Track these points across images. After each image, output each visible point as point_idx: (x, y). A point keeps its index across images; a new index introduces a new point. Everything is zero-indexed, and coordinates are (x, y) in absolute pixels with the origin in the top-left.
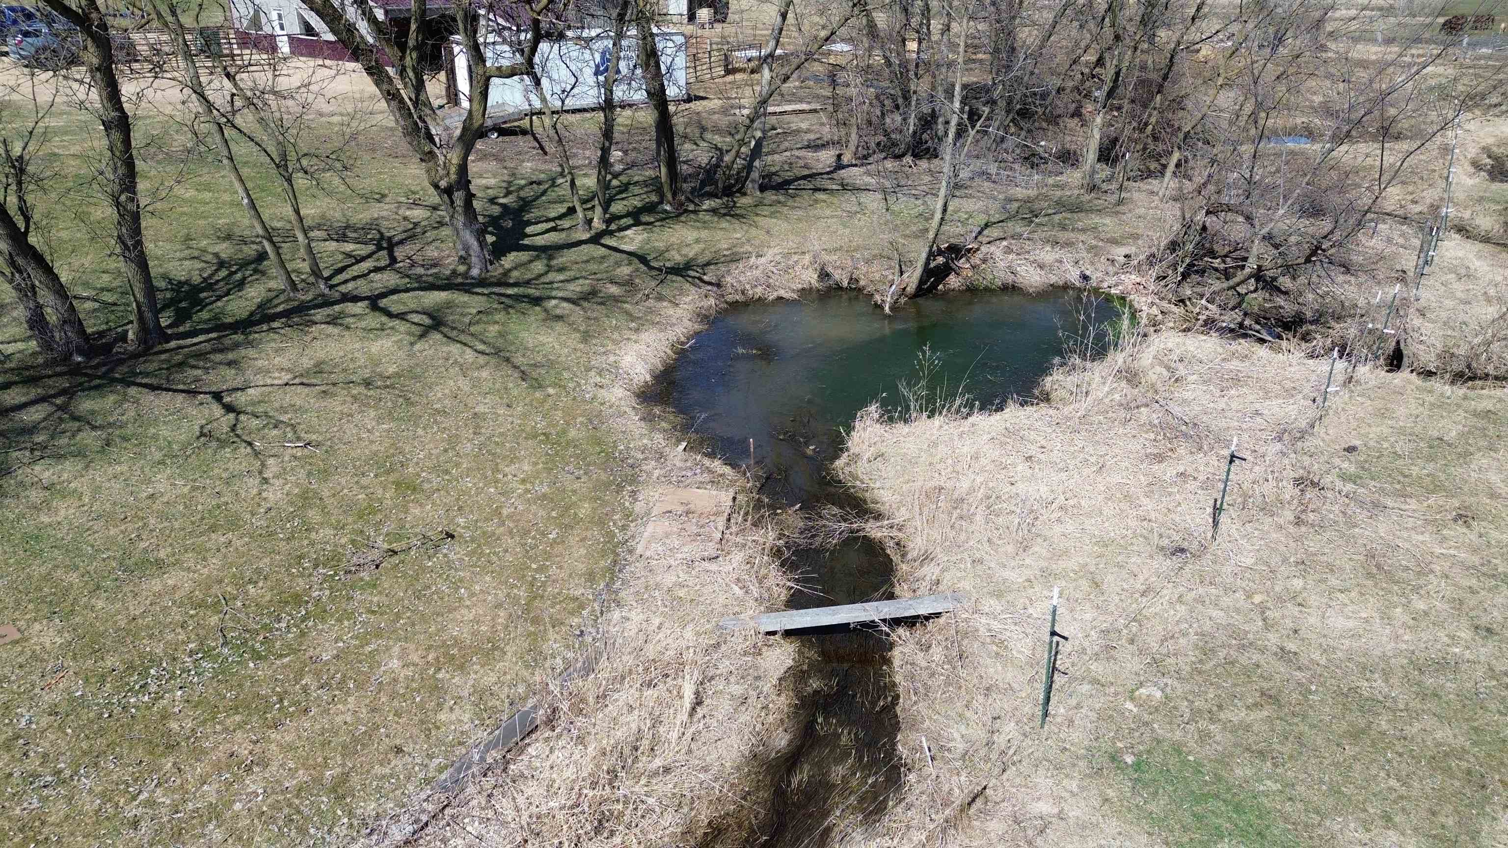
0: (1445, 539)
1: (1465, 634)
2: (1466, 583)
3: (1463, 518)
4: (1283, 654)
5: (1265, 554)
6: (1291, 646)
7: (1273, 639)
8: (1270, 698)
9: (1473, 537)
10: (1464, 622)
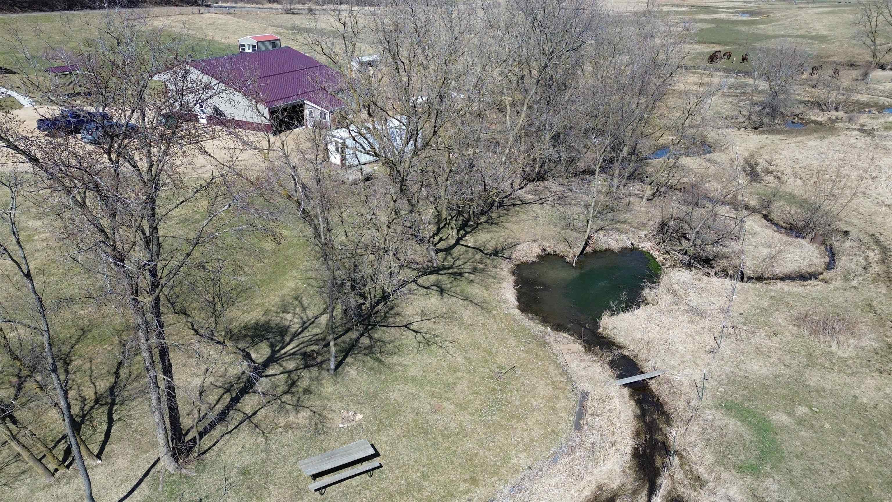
0: (772, 341)
1: (783, 367)
2: (780, 353)
3: (775, 334)
4: (745, 377)
5: (732, 350)
6: (747, 375)
7: (742, 373)
8: (746, 388)
9: (778, 339)
10: (782, 364)
